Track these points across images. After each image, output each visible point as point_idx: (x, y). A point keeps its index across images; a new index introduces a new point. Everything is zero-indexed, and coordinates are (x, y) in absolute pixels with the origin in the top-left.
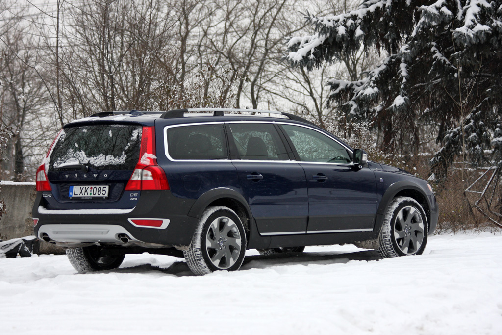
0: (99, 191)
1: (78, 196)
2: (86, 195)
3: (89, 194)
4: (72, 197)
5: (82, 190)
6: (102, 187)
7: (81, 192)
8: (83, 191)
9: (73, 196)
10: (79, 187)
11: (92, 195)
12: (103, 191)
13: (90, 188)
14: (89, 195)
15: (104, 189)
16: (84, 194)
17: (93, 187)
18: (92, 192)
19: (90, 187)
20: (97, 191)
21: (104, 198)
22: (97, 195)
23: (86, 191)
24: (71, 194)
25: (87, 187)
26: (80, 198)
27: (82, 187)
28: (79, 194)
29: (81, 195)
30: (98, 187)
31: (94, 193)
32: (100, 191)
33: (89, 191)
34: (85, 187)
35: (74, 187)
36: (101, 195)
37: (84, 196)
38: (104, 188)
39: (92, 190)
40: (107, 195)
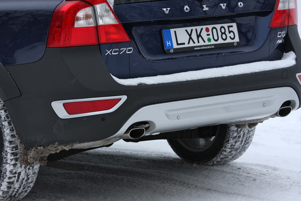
0: (222, 33)
1: (186, 45)
2: (201, 43)
3: (206, 40)
4: (175, 49)
5: (190, 35)
6: (226, 26)
7: (191, 38)
8: (194, 36)
9: (175, 46)
10: (184, 29)
11: (213, 42)
12: (230, 32)
13: (204, 30)
14: (207, 43)
15: (231, 29)
16: (196, 40)
17: (210, 27)
18: (211, 37)
19: (204, 27)
20: (220, 34)
21: (235, 44)
22: (220, 41)
23: (199, 36)
24: (168, 43)
25: (199, 28)
26: (191, 50)
27: (189, 29)
28: (186, 42)
29: (192, 44)
30: (218, 26)
31: (216, 38)
32: (225, 33)
33: (204, 34)
34: (194, 28)
35: (172, 31)
36: (229, 41)
37: (197, 44)
38: (229, 27)
39: (210, 32)
40: (237, 39)
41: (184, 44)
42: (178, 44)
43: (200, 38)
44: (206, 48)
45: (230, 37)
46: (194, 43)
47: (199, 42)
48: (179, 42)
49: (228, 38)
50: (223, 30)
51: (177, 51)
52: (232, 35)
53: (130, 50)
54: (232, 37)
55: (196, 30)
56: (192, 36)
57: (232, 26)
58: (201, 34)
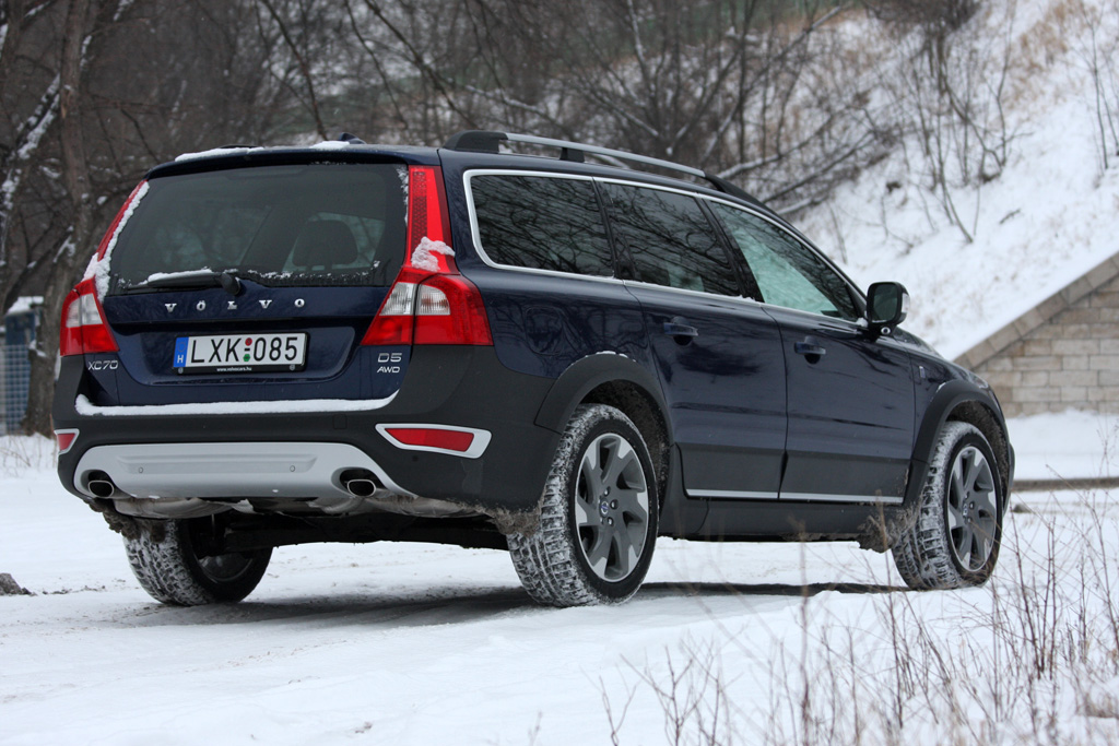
0: (273, 349)
1: (206, 364)
2: (232, 362)
4: (185, 369)
5: (216, 348)
7: (216, 353)
8: (223, 351)
9: (189, 364)
11: (252, 362)
12: (288, 348)
14: (242, 362)
15: (291, 343)
17: (255, 337)
18: (251, 353)
19: (244, 337)
20: (268, 349)
22: (267, 361)
23: (230, 350)
26: (212, 371)
27: (217, 339)
28: (207, 359)
29: (215, 363)
30: (269, 337)
32: (278, 349)
35: (191, 339)
36: (282, 361)
37: (224, 363)
38: (289, 339)
39: (252, 347)
41: (203, 361)
42: (193, 361)
43: (232, 353)
44: (236, 369)
45: (286, 356)
46: (220, 360)
47: (227, 360)
48: (195, 358)
49: (283, 356)
50: (276, 344)
51: (189, 372)
52: (291, 353)
53: (114, 365)
54: (291, 355)
55: (229, 340)
56: (219, 351)
57: (295, 339)
58: (236, 349)
